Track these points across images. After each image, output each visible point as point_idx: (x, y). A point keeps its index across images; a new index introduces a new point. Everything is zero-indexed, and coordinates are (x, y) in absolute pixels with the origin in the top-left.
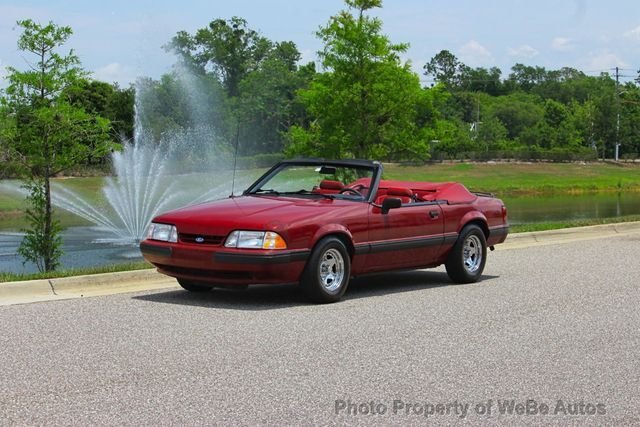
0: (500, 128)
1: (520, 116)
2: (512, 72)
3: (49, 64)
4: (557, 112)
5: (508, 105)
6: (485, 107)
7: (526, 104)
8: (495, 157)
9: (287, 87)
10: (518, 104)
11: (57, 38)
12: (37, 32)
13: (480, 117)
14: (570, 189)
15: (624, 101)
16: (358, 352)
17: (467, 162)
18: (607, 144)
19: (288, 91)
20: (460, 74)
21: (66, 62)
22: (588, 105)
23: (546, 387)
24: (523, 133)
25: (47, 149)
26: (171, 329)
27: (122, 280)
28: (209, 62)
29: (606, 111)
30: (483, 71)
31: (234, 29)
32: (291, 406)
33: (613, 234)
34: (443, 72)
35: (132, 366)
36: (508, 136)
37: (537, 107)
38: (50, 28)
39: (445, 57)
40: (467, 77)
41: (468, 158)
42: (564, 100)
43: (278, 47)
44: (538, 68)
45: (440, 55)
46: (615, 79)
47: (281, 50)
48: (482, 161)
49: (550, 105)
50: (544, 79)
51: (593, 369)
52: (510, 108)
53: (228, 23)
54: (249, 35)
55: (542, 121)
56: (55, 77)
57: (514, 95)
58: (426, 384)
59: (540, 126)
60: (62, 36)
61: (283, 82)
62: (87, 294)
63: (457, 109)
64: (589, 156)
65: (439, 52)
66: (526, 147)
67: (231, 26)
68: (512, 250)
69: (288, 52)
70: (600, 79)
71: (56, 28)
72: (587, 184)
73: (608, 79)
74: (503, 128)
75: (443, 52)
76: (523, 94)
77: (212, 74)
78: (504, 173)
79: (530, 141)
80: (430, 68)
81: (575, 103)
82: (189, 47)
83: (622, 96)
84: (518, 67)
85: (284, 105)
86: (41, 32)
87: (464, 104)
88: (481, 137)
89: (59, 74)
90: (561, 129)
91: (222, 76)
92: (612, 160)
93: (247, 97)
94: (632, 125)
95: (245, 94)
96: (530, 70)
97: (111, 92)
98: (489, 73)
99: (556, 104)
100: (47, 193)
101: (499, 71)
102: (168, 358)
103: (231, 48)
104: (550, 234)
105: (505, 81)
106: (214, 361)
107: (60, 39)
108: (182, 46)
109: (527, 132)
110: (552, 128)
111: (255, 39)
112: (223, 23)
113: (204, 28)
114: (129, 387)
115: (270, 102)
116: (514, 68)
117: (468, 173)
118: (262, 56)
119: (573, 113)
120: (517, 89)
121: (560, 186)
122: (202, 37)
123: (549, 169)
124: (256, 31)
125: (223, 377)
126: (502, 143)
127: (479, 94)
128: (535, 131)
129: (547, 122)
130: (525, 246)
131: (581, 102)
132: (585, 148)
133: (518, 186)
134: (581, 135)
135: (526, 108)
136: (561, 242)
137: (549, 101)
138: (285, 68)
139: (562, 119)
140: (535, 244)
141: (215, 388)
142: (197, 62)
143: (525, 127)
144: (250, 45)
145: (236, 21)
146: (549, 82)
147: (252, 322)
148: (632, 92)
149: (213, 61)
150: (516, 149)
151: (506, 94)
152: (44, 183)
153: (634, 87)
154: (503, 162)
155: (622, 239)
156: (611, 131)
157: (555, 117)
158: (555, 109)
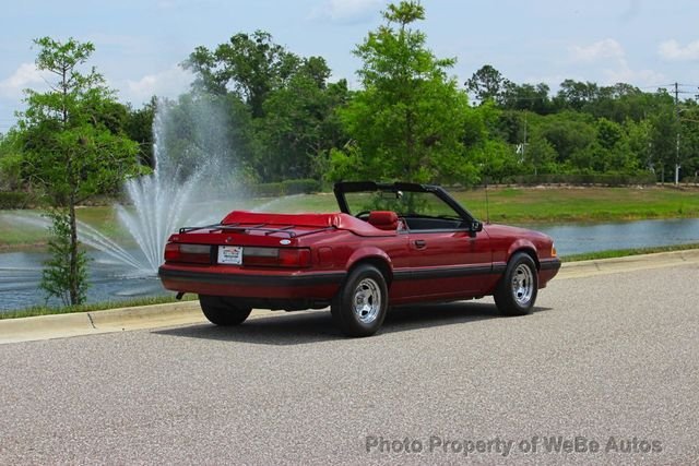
0: (549, 150)
1: (570, 137)
2: (561, 88)
3: (71, 83)
4: (611, 132)
5: (557, 125)
6: (532, 127)
7: (576, 123)
8: (545, 182)
9: (316, 107)
10: (568, 123)
11: (79, 55)
12: (56, 50)
13: (527, 138)
14: (627, 215)
15: (683, 119)
16: (422, 384)
17: (514, 187)
18: (666, 166)
19: (317, 111)
20: (505, 91)
21: (88, 80)
22: (645, 124)
23: (622, 416)
24: (574, 155)
25: (71, 175)
26: (224, 362)
27: (164, 312)
28: (231, 79)
29: (664, 131)
30: (530, 88)
31: (257, 44)
32: (361, 437)
33: (680, 262)
34: (486, 90)
35: (189, 399)
36: (557, 159)
37: (590, 127)
38: (71, 45)
39: (487, 72)
40: (512, 94)
41: (514, 182)
42: (618, 119)
43: (306, 62)
44: (589, 84)
45: (483, 70)
46: (674, 95)
47: (311, 67)
48: (530, 185)
49: (603, 124)
50: (596, 96)
51: (669, 399)
52: (559, 128)
53: (251, 38)
54: (274, 51)
55: (594, 142)
56: (78, 98)
57: (564, 113)
58: (498, 415)
59: (592, 147)
60: (84, 53)
61: (312, 101)
62: (128, 328)
63: (502, 129)
64: (646, 180)
65: (481, 68)
66: (578, 170)
67: (255, 41)
68: (574, 279)
69: (317, 68)
70: (658, 95)
71: (77, 45)
72: (645, 210)
73: (666, 95)
74: (551, 150)
75: (486, 68)
76: (574, 112)
77: (234, 93)
78: (554, 199)
79: (581, 163)
80: (472, 85)
81: (631, 122)
82: (208, 64)
83: (682, 114)
84: (568, 83)
85: (314, 126)
86: (60, 49)
87: (509, 123)
88: (528, 160)
89: (81, 94)
90: (617, 150)
91: (245, 95)
92: (672, 184)
93: (272, 118)
94: (693, 146)
95: (270, 114)
96: (580, 86)
97: (124, 113)
98: (537, 90)
99: (610, 123)
100: (72, 223)
101: (546, 87)
102: (224, 392)
103: (254, 65)
104: (613, 262)
105: (553, 99)
106: (274, 394)
107: (82, 56)
108: (201, 63)
109: (579, 154)
110: (606, 150)
111: (281, 54)
112: (245, 37)
113: (225, 43)
114: (190, 420)
115: (298, 122)
116: (563, 85)
117: (514, 199)
118: (289, 73)
119: (628, 133)
120: (567, 108)
121: (615, 212)
122: (223, 52)
123: (604, 195)
124: (282, 46)
125: (286, 409)
126: (552, 166)
127: (526, 113)
128: (588, 152)
129: (600, 143)
130: (587, 275)
131: (637, 121)
132: (642, 171)
133: (570, 213)
134: (638, 158)
135: (577, 127)
136: (625, 271)
137: (602, 120)
138: (315, 86)
139: (617, 139)
140: (598, 273)
141: (279, 420)
142: (218, 80)
143: (577, 149)
144: (276, 61)
145: (260, 35)
146: (601, 100)
147: (307, 354)
148: (693, 109)
149: (236, 79)
150: (567, 172)
151: (554, 113)
152: (69, 212)
153: (694, 103)
154: (553, 187)
155: (690, 267)
156: (671, 152)
157: (608, 138)
158: (609, 129)
